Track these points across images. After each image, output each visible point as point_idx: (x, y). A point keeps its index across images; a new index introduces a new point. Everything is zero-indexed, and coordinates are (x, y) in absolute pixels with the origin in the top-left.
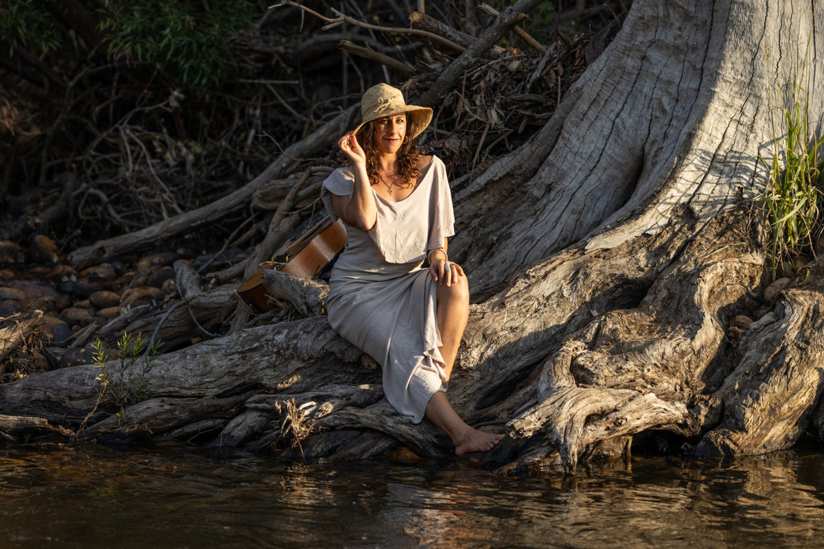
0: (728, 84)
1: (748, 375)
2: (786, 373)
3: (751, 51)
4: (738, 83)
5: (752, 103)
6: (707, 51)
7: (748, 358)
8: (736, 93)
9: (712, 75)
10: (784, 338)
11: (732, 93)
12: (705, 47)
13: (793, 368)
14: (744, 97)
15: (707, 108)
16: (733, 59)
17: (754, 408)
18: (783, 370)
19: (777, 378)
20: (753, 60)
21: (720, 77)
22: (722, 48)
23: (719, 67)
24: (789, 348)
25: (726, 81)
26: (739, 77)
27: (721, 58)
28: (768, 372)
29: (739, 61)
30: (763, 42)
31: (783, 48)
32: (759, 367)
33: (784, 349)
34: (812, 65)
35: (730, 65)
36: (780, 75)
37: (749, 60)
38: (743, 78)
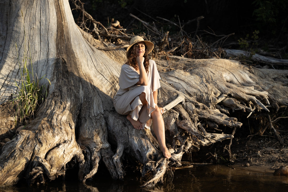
0: (11, 58)
1: (2, 159)
2: (14, 159)
3: (19, 47)
4: (14, 58)
5: (18, 65)
6: (4, 47)
7: (4, 153)
8: (13, 62)
9: (5, 55)
10: (15, 147)
11: (12, 62)
12: (4, 45)
13: (17, 157)
14: (16, 63)
15: (2, 66)
16: (12, 50)
17: (2, 171)
19: (11, 161)
20: (19, 50)
21: (8, 56)
22: (9, 46)
23: (8, 52)
24: (17, 150)
25: (10, 57)
26: (14, 56)
27: (9, 50)
28: (8, 159)
29: (14, 51)
30: (23, 45)
31: (30, 47)
32: (6, 157)
33: (15, 151)
34: (40, 53)
35: (11, 52)
36: (28, 56)
37: (18, 50)
38: (16, 57)
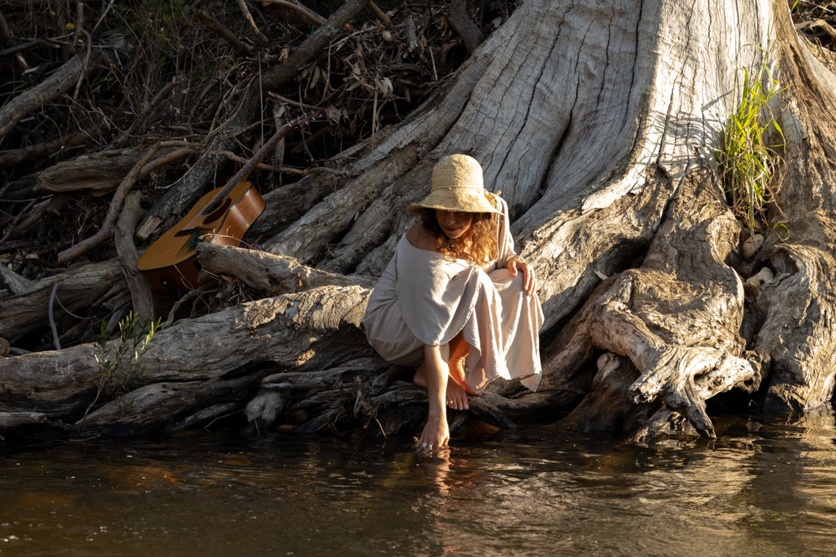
0: (668, 47)
1: (787, 329)
2: (825, 325)
3: (686, 15)
4: (677, 46)
5: (690, 65)
6: (640, 15)
7: (776, 313)
8: (676, 56)
9: (651, 39)
10: (809, 291)
11: (672, 56)
12: (638, 11)
13: (831, 320)
14: (682, 60)
15: (654, 69)
16: (670, 22)
17: (808, 362)
18: (821, 322)
19: (820, 330)
20: (688, 23)
21: (660, 40)
22: (658, 11)
23: (658, 29)
24: (819, 301)
25: (666, 44)
26: (677, 40)
27: (658, 22)
28: (808, 325)
29: (676, 25)
30: (695, 6)
31: (712, 12)
32: (796, 321)
33: (813, 301)
34: (737, 30)
35: (668, 29)
36: (712, 39)
37: (685, 24)
38: (680, 42)
